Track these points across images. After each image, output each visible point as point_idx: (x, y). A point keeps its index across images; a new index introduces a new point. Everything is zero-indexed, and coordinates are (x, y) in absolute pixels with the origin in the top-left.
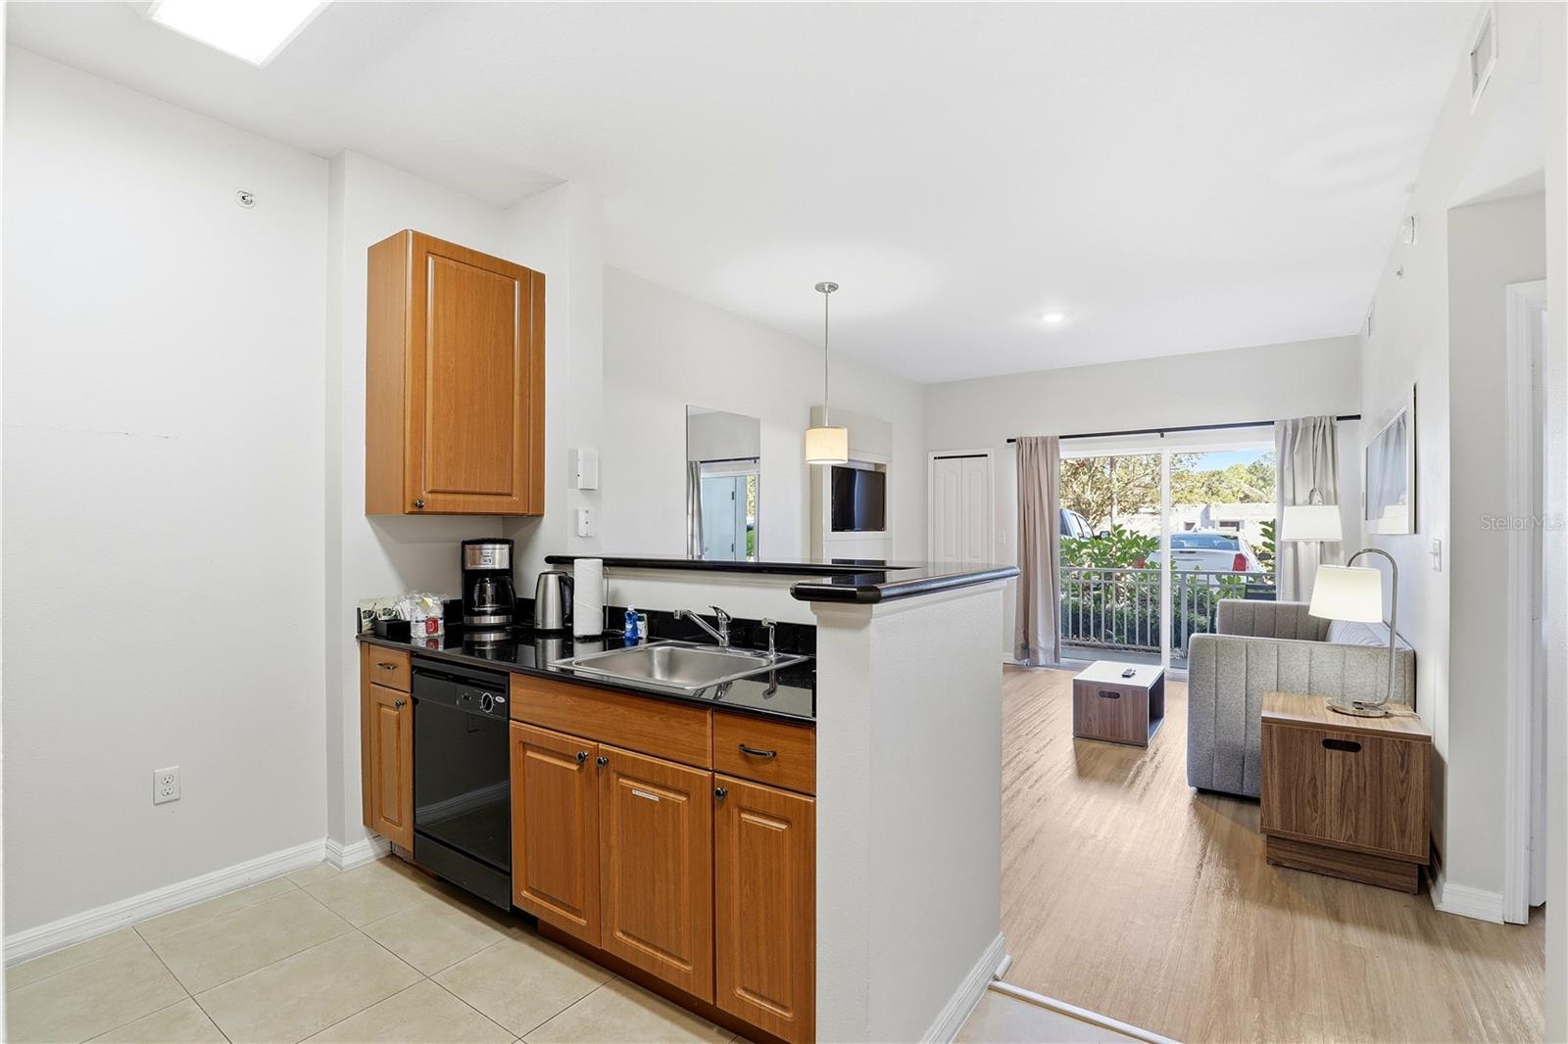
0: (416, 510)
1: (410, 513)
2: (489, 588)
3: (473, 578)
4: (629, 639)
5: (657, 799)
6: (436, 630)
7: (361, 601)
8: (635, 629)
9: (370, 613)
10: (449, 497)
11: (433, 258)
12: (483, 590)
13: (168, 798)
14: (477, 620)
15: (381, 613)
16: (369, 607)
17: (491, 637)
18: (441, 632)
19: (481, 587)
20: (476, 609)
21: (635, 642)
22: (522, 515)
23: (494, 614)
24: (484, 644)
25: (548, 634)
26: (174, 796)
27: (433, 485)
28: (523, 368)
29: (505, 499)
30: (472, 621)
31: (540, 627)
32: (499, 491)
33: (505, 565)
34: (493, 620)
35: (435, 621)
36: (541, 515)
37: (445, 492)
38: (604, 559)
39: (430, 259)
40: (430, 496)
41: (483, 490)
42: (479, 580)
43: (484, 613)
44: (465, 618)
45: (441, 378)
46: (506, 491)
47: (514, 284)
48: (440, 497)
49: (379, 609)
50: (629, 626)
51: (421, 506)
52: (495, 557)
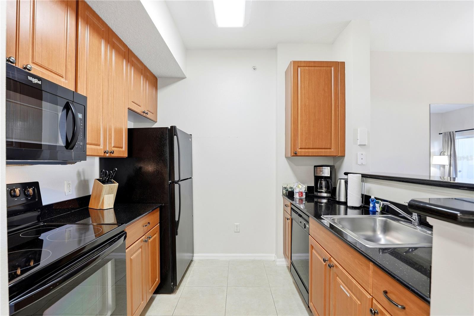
0: (295, 155)
1: (293, 156)
2: (324, 183)
3: (318, 179)
4: (372, 211)
5: (349, 295)
6: (302, 196)
7: (283, 184)
8: (374, 207)
9: (285, 188)
10: (306, 150)
11: (300, 68)
12: (321, 184)
13: (237, 231)
14: (319, 194)
15: (289, 188)
16: (285, 186)
17: (325, 201)
18: (304, 196)
19: (320, 182)
20: (319, 190)
21: (374, 213)
22: (336, 156)
23: (326, 192)
24: (322, 203)
25: (340, 203)
26: (238, 231)
27: (301, 146)
28: (335, 100)
29: (328, 150)
30: (317, 194)
31: (337, 200)
32: (326, 147)
33: (329, 175)
34: (325, 195)
35: (302, 193)
36: (344, 156)
37: (305, 149)
38: (362, 174)
39: (299, 69)
40: (299, 150)
41: (320, 147)
42: (320, 180)
43: (322, 192)
44: (315, 193)
45: (303, 109)
46: (328, 147)
47: (331, 69)
48: (303, 150)
49: (288, 187)
50: (371, 205)
51: (296, 154)
52: (326, 172)
